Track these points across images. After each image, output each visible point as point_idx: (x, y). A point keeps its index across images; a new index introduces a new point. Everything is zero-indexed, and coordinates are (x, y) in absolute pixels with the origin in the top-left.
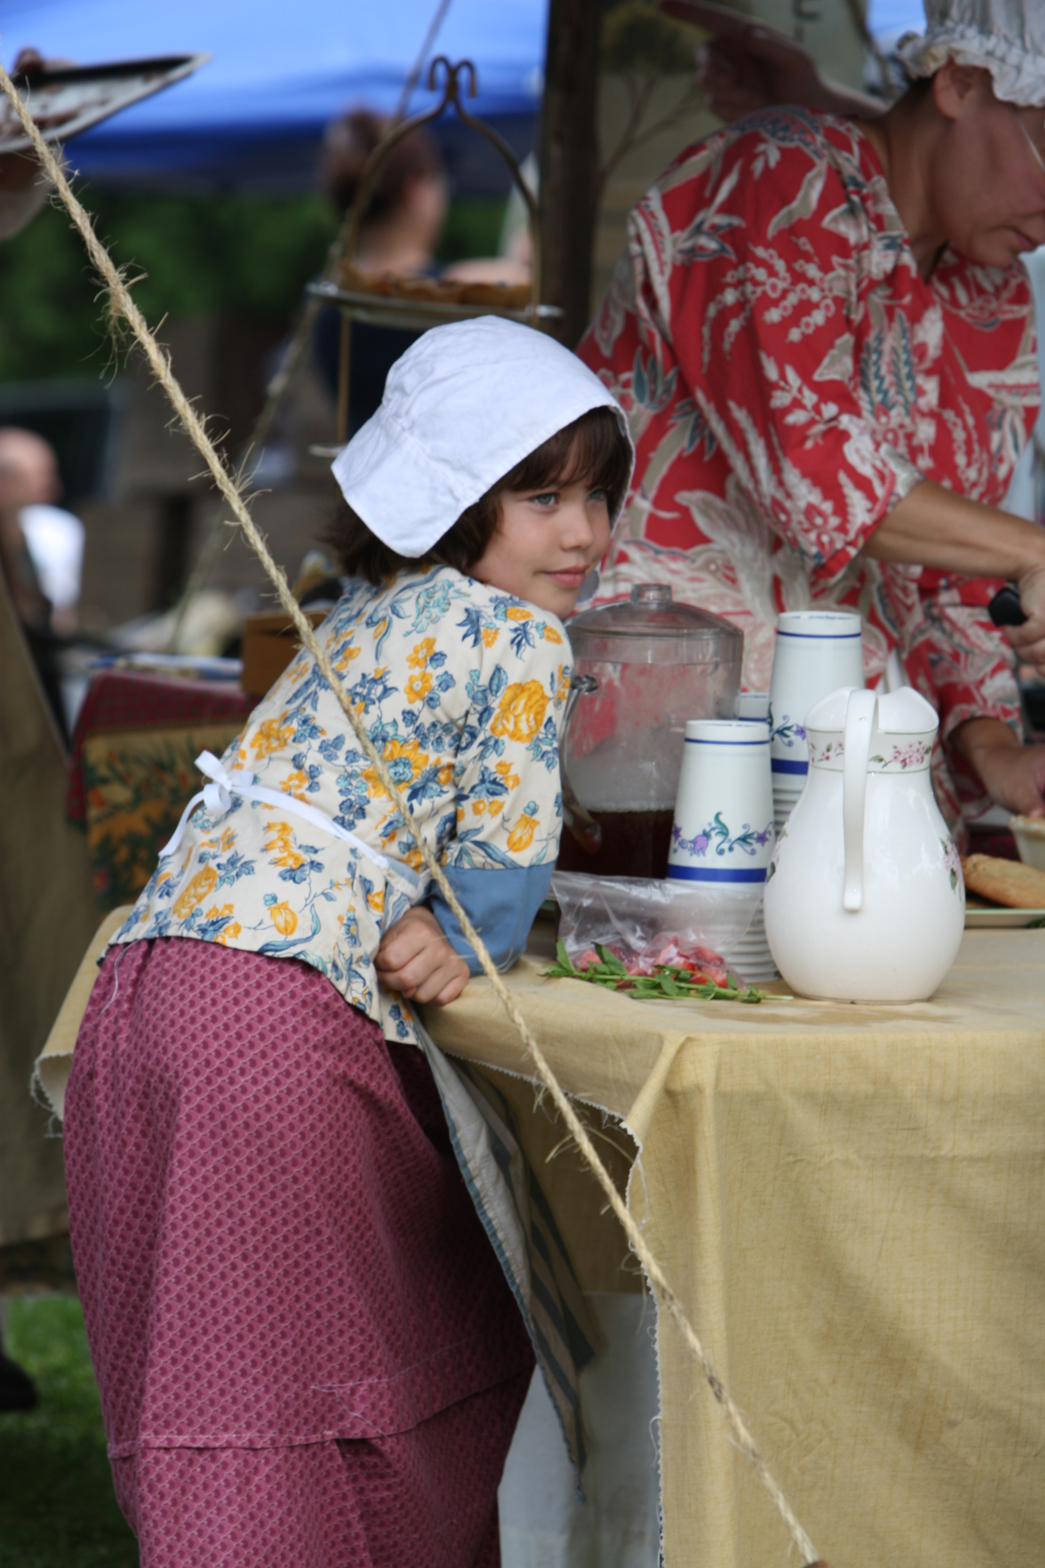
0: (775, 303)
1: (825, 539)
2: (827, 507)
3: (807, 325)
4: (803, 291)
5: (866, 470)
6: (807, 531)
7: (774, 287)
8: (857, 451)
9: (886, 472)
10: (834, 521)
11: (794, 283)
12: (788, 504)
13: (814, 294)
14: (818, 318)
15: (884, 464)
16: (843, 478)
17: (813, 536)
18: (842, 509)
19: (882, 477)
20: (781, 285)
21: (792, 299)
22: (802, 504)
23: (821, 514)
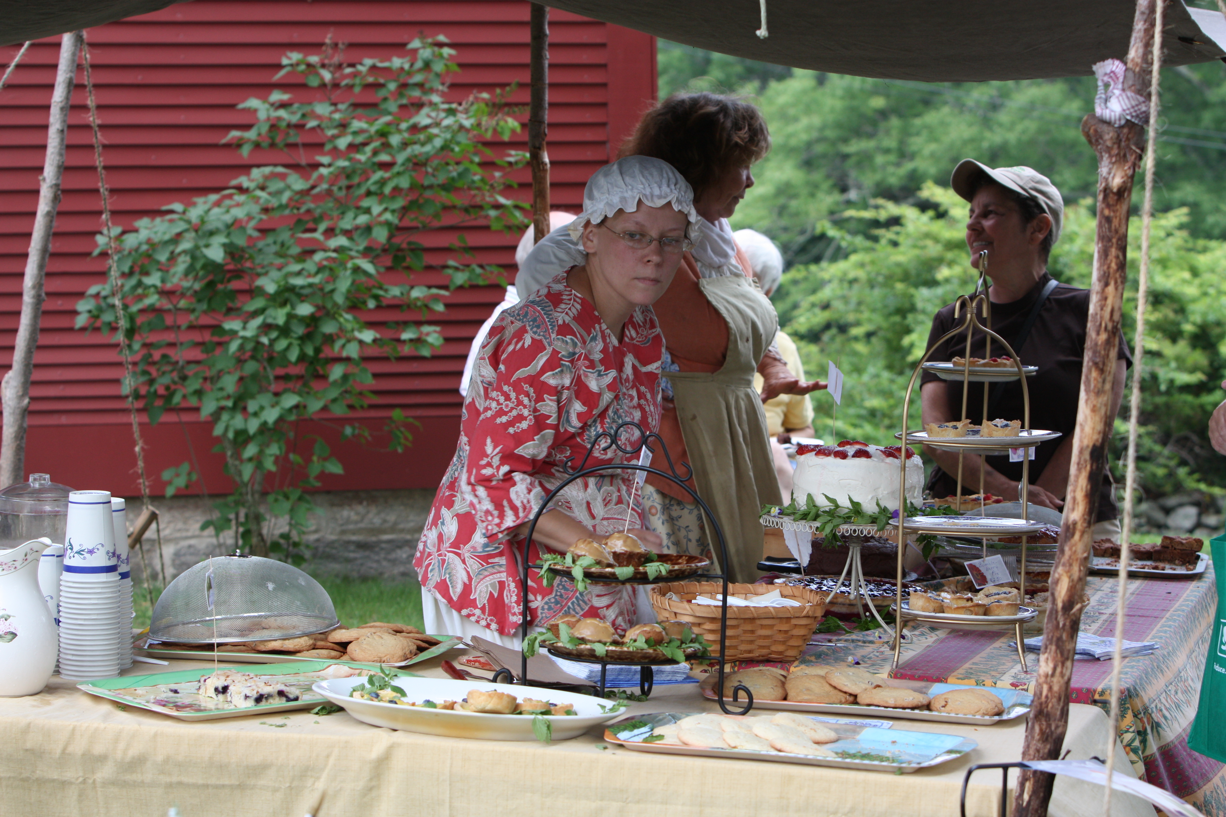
0: (505, 414)
1: (490, 527)
2: (496, 513)
3: (518, 427)
4: (521, 410)
5: (518, 504)
6: (483, 521)
7: (507, 406)
8: (517, 492)
9: (528, 506)
10: (497, 521)
11: (518, 405)
12: (478, 506)
13: (526, 412)
14: (524, 425)
15: (529, 502)
16: (505, 503)
17: (485, 524)
18: (502, 516)
19: (525, 508)
20: (511, 405)
21: (514, 413)
22: (485, 508)
23: (492, 515)
